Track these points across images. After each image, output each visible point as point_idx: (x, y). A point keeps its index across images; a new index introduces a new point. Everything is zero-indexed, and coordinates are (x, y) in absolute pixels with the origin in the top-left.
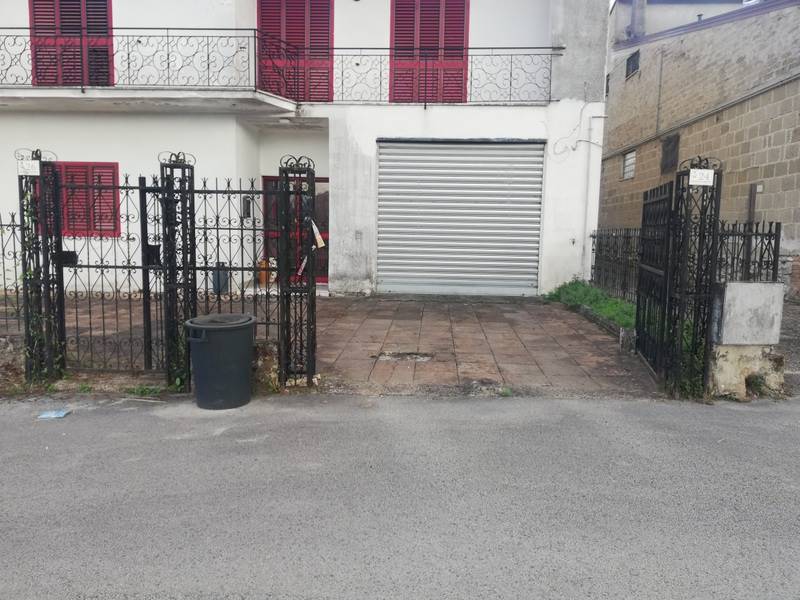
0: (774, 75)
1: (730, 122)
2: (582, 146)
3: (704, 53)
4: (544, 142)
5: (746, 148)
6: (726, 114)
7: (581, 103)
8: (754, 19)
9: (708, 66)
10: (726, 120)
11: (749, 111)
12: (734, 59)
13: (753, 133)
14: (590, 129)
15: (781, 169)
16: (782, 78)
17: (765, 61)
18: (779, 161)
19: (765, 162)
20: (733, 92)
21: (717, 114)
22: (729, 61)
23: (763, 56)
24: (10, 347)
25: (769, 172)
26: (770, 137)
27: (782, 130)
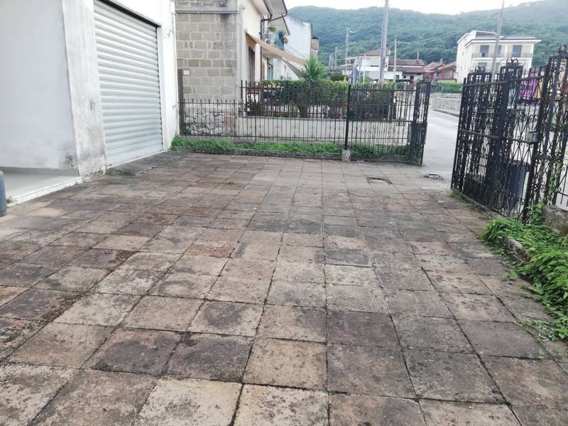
4: (156, 26)
15: (206, 63)
16: (197, 9)
18: (202, 58)
19: (189, 57)
25: (193, 63)
26: (191, 44)
27: (203, 40)
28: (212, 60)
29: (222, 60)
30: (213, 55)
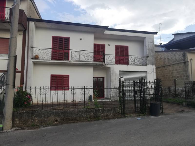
0: (177, 62)
1: (167, 68)
2: (153, 72)
3: (159, 56)
4: (146, 72)
5: (172, 73)
6: (166, 67)
7: (152, 65)
8: (170, 52)
9: (160, 59)
10: (166, 68)
11: (171, 67)
12: (167, 58)
13: (173, 70)
14: (154, 70)
15: (181, 77)
16: (178, 62)
17: (174, 59)
18: (180, 75)
19: (177, 75)
20: (167, 64)
21: (164, 67)
22: (166, 58)
23: (174, 58)
24: (119, 109)
25: (178, 77)
26: (177, 72)
27: (180, 70)
28: (182, 75)
29: (185, 75)
30: (183, 74)
